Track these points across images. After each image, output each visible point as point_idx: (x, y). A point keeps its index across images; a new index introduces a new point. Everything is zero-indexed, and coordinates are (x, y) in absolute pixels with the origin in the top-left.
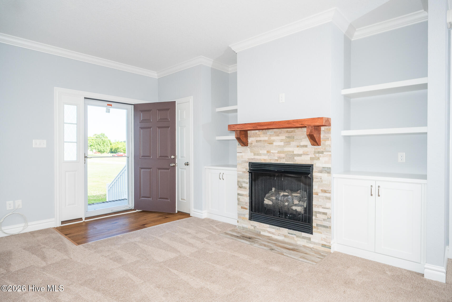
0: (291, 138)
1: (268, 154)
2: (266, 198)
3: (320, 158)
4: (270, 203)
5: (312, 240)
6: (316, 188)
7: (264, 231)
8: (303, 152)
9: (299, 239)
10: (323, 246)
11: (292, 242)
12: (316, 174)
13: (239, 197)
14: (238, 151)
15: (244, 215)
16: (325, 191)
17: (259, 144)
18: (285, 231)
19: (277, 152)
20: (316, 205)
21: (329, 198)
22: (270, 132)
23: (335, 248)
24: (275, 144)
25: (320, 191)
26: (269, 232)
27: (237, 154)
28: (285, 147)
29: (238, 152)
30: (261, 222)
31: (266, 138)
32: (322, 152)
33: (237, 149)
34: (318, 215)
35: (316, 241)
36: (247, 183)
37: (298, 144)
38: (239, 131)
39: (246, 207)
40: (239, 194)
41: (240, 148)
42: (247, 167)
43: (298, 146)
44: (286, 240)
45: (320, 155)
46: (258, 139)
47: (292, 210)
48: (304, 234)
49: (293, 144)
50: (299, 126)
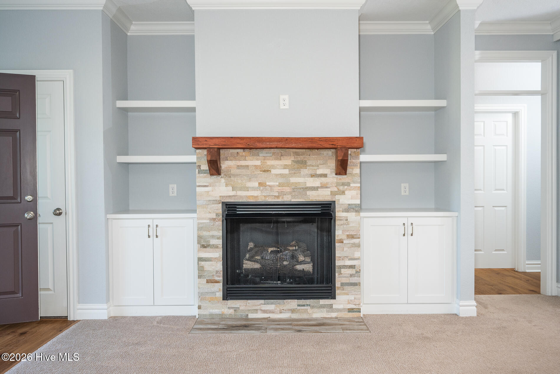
0: (303, 164)
1: (261, 188)
2: (247, 260)
3: (346, 192)
4: (257, 266)
5: (334, 307)
6: (339, 233)
7: (256, 311)
8: (321, 183)
9: (316, 310)
10: (351, 310)
11: (305, 316)
12: (339, 214)
13: (202, 263)
14: (198, 184)
15: (214, 293)
16: (352, 237)
17: (243, 171)
18: (293, 303)
19: (278, 184)
20: (340, 257)
21: (358, 246)
22: (263, 153)
23: (365, 310)
24: (274, 171)
25: (346, 238)
26: (265, 312)
27: (197, 188)
28: (292, 177)
29: (199, 186)
30: (247, 299)
31: (258, 163)
32: (348, 184)
33: (198, 180)
34: (343, 271)
35: (341, 307)
36: (218, 238)
37: (313, 173)
38: (216, 150)
39: (217, 279)
40: (200, 259)
41: (206, 179)
42: (219, 208)
43: (312, 176)
44: (295, 316)
45: (346, 187)
46: (243, 163)
47: (296, 270)
48: (322, 302)
49: (304, 171)
50: (328, 146)
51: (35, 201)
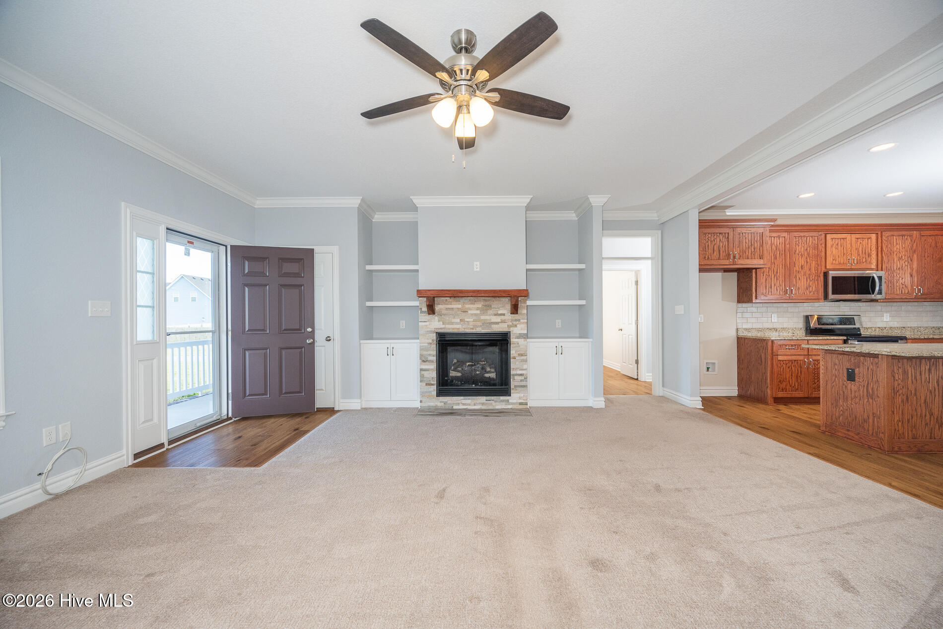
0: (489, 307)
1: (462, 323)
2: (452, 370)
3: (518, 326)
4: (459, 374)
5: (510, 401)
6: (513, 352)
7: (458, 404)
8: (501, 320)
9: (497, 403)
10: (521, 404)
11: (491, 407)
12: (513, 340)
13: (423, 372)
14: (420, 320)
15: (431, 392)
16: (522, 355)
17: (450, 312)
18: (483, 399)
19: (472, 320)
20: (514, 368)
21: (526, 361)
22: (463, 300)
23: (531, 404)
24: (470, 312)
25: (517, 355)
26: (464, 404)
27: (420, 323)
28: (482, 315)
29: (421, 322)
30: (453, 396)
31: (460, 306)
32: (519, 320)
33: (420, 317)
34: (516, 377)
35: (515, 401)
36: (434, 356)
37: (496, 313)
38: (432, 298)
39: (432, 382)
40: (421, 370)
41: (426, 317)
42: (434, 336)
43: (495, 315)
44: (484, 407)
45: (517, 322)
46: (450, 306)
47: (485, 377)
48: (502, 398)
49: (490, 312)
50: (505, 295)
51: (313, 332)
